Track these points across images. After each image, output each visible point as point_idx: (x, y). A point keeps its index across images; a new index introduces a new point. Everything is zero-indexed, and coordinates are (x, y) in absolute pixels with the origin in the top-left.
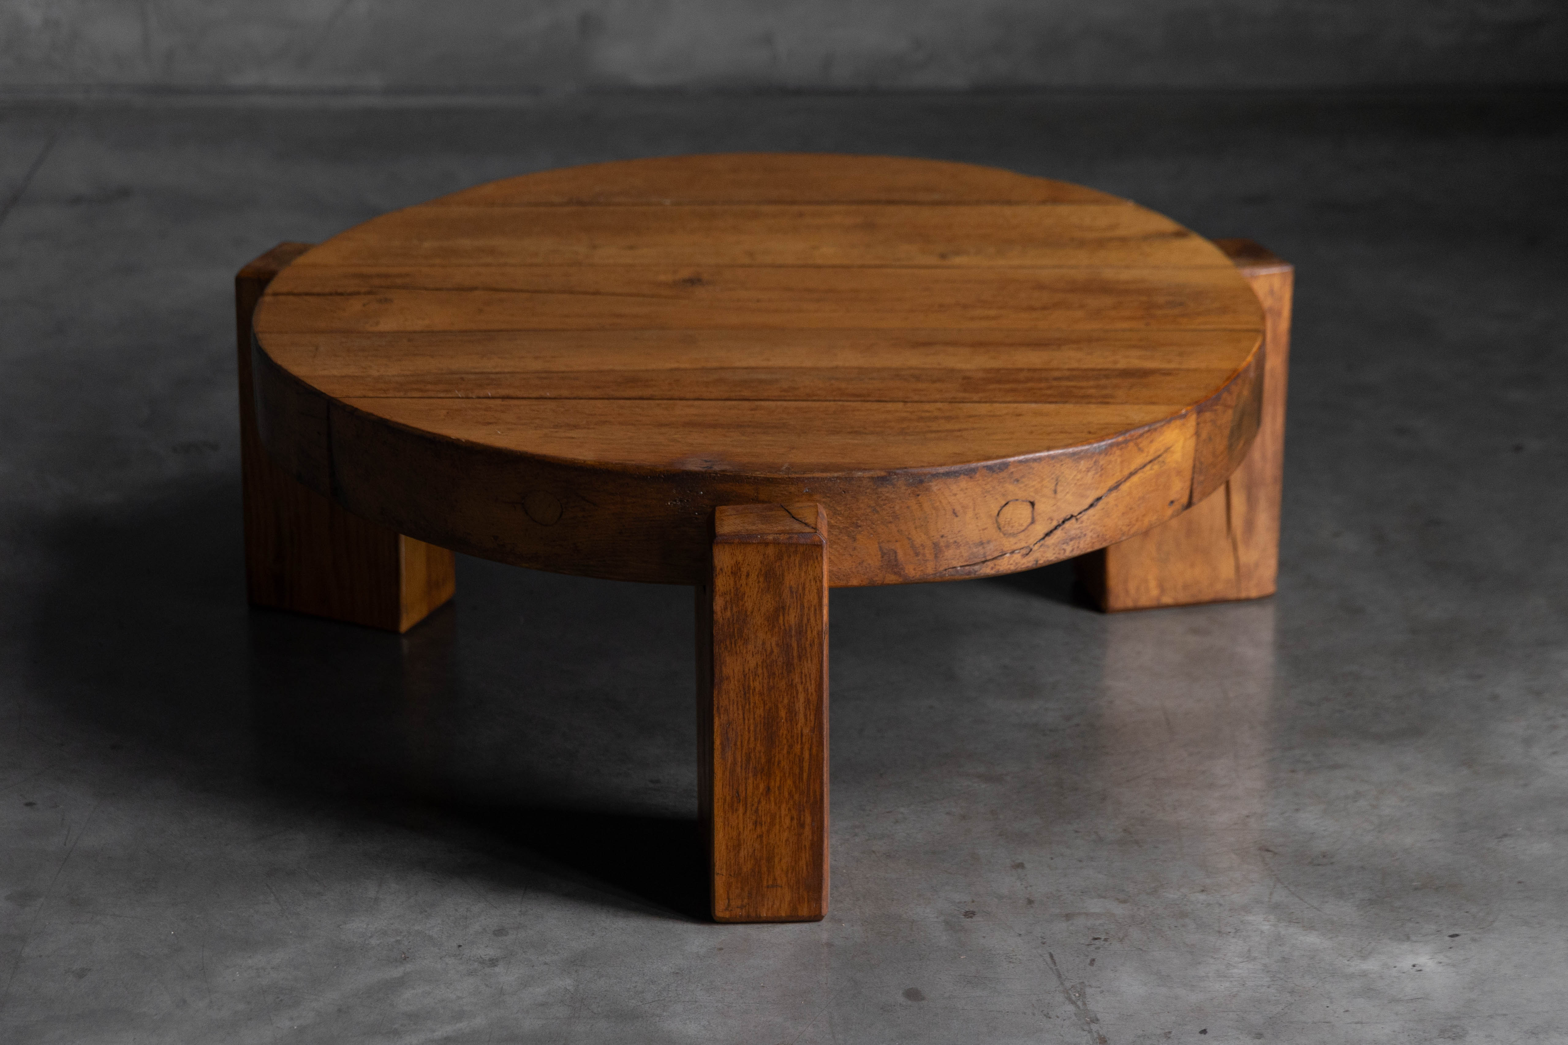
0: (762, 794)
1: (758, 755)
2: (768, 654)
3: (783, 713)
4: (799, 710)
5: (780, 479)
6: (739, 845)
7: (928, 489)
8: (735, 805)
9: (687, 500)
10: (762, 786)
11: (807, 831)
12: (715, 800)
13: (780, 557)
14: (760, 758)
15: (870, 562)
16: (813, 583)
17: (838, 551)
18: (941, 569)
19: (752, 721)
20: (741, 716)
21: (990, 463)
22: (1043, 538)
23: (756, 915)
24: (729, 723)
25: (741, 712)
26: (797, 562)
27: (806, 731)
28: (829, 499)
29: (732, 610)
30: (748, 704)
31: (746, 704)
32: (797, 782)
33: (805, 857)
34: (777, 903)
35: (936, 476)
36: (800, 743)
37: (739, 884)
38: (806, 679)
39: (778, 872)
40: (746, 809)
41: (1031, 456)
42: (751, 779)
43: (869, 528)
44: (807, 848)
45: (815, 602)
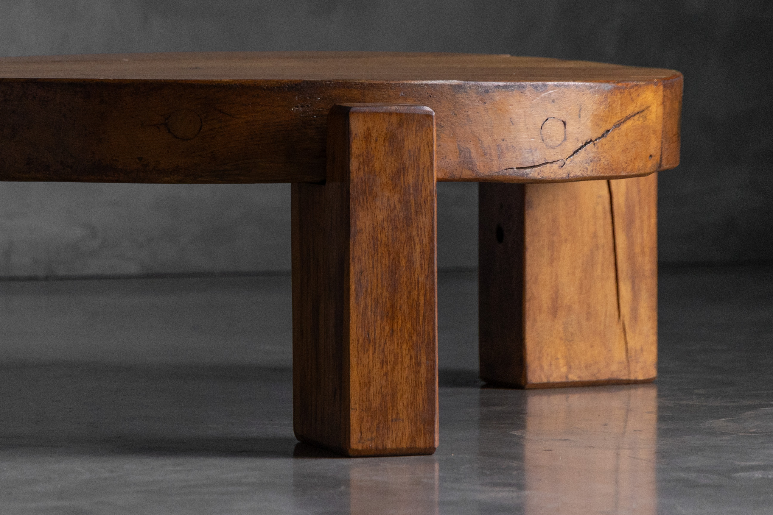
0: (387, 335)
1: (384, 300)
3: (403, 263)
4: (416, 260)
5: (381, 84)
6: (370, 382)
8: (366, 345)
9: (308, 106)
10: (387, 328)
11: (423, 369)
12: (351, 341)
13: (400, 124)
14: (386, 303)
15: (451, 158)
16: (426, 147)
18: (503, 168)
19: (379, 269)
20: (371, 266)
21: (534, 83)
22: (572, 155)
24: (362, 271)
25: (371, 262)
26: (414, 129)
27: (422, 279)
29: (364, 170)
30: (376, 254)
31: (375, 254)
33: (422, 392)
34: (400, 435)
35: (498, 88)
36: (417, 289)
37: (369, 418)
38: (421, 232)
39: (400, 407)
40: (375, 349)
41: (563, 83)
42: (379, 322)
43: (449, 128)
44: (423, 386)
45: (428, 164)
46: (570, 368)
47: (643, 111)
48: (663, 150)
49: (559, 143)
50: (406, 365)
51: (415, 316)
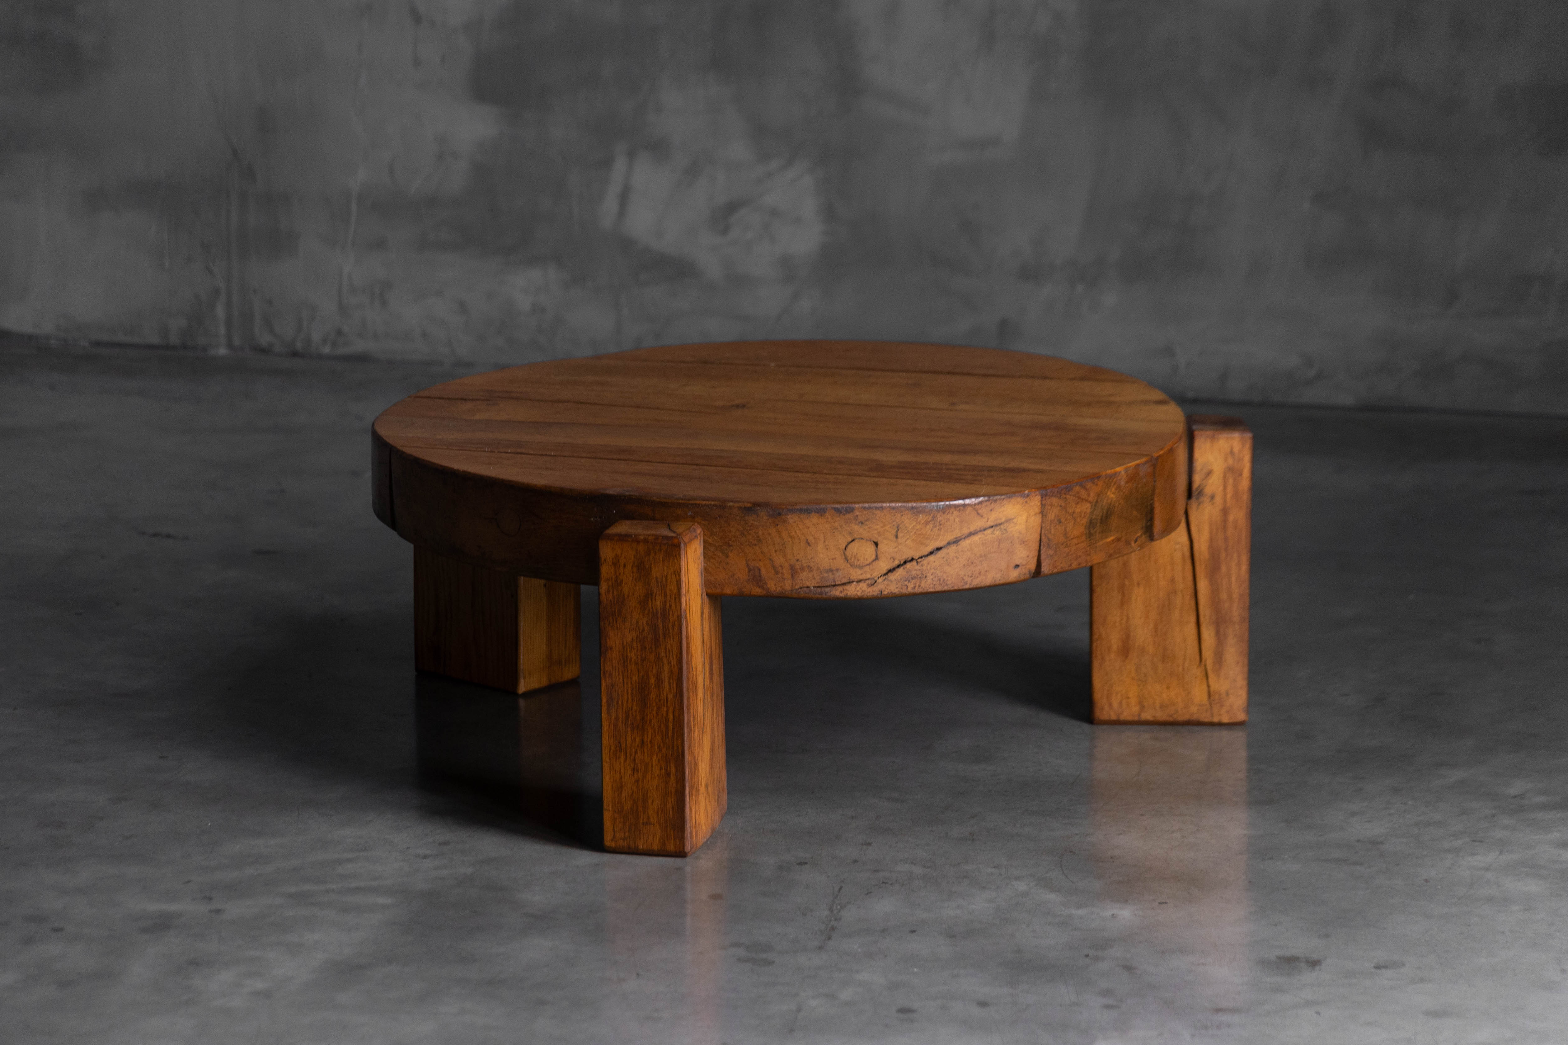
0: (638, 746)
1: (634, 714)
2: (641, 631)
3: (652, 681)
5: (670, 503)
6: (621, 787)
7: (785, 521)
8: (618, 754)
10: (638, 740)
11: (673, 779)
12: (603, 748)
13: (648, 553)
14: (636, 716)
15: (739, 575)
17: (715, 565)
18: (797, 587)
19: (629, 685)
20: (621, 681)
21: (837, 506)
22: (887, 574)
23: (635, 846)
24: (613, 685)
25: (621, 677)
26: (661, 558)
27: (670, 696)
28: (707, 522)
29: (613, 593)
31: (625, 670)
32: (664, 738)
33: (672, 800)
34: (651, 837)
35: (792, 510)
36: (665, 706)
37: (622, 820)
38: (669, 654)
39: (651, 812)
40: (626, 758)
41: (874, 505)
42: (630, 733)
43: (738, 548)
44: (673, 794)
45: (675, 591)
47: (1000, 524)
48: (1043, 557)
49: (868, 562)
50: (656, 775)
51: (664, 730)
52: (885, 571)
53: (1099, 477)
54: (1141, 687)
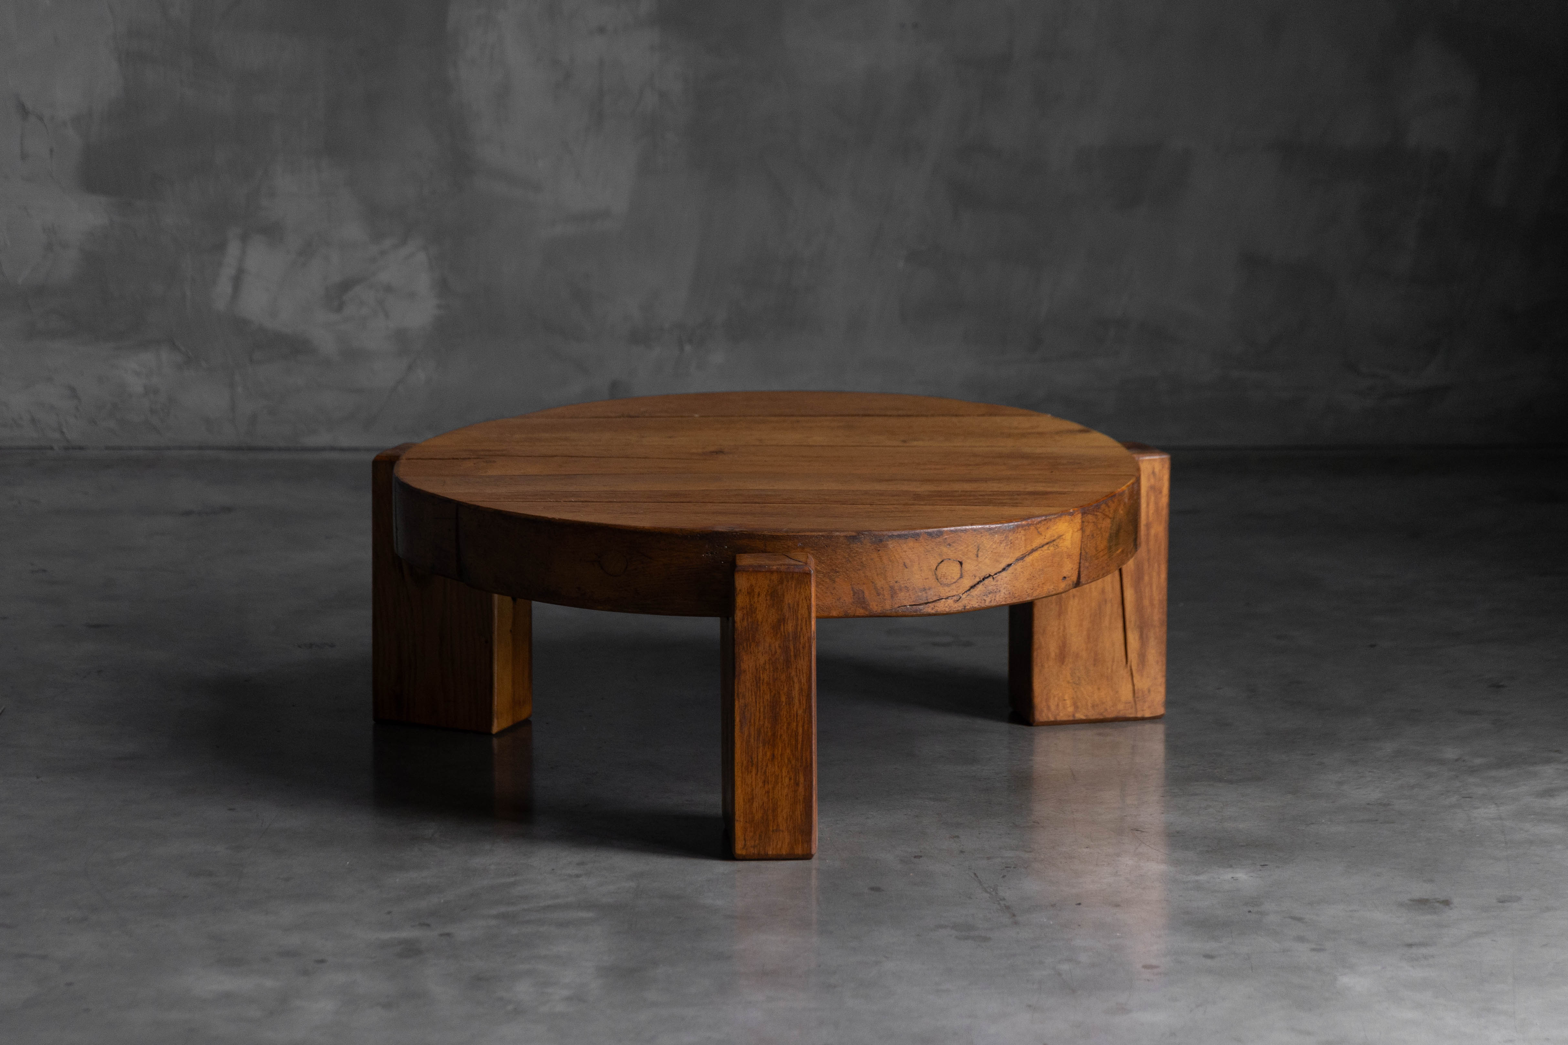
0: (769, 760)
1: (766, 730)
2: (773, 653)
3: (783, 699)
4: (795, 696)
5: (782, 536)
6: (753, 798)
7: (886, 546)
8: (750, 769)
9: (716, 553)
10: (769, 754)
11: (801, 789)
12: (736, 764)
13: (781, 582)
14: (767, 732)
15: (845, 599)
16: (804, 601)
17: (822, 590)
18: (896, 606)
19: (761, 704)
20: (754, 700)
21: (929, 530)
22: (969, 590)
23: (765, 851)
24: (746, 706)
25: (754, 697)
26: (793, 586)
27: (800, 712)
28: (816, 551)
29: (747, 620)
30: (759, 691)
31: (757, 690)
32: (794, 751)
33: (800, 808)
34: (780, 845)
35: (892, 537)
36: (796, 721)
37: (753, 829)
38: (800, 673)
39: (780, 819)
40: (758, 771)
41: (959, 528)
42: (761, 748)
43: (844, 573)
44: (801, 802)
45: (806, 615)
46: (1076, 707)
47: (1054, 541)
48: (1082, 569)
49: (954, 581)
50: (785, 785)
51: (794, 744)
52: (968, 588)
53: (1114, 496)
54: (1076, 690)
